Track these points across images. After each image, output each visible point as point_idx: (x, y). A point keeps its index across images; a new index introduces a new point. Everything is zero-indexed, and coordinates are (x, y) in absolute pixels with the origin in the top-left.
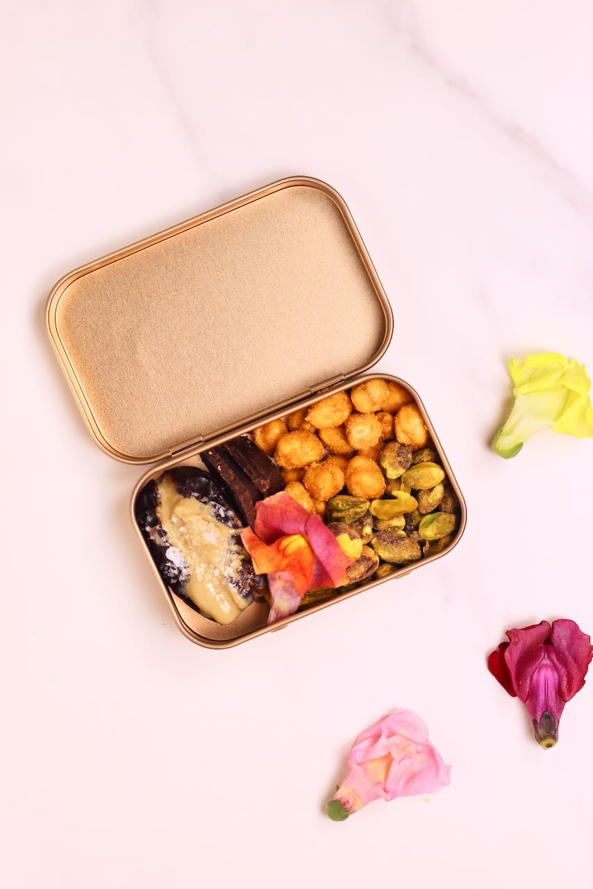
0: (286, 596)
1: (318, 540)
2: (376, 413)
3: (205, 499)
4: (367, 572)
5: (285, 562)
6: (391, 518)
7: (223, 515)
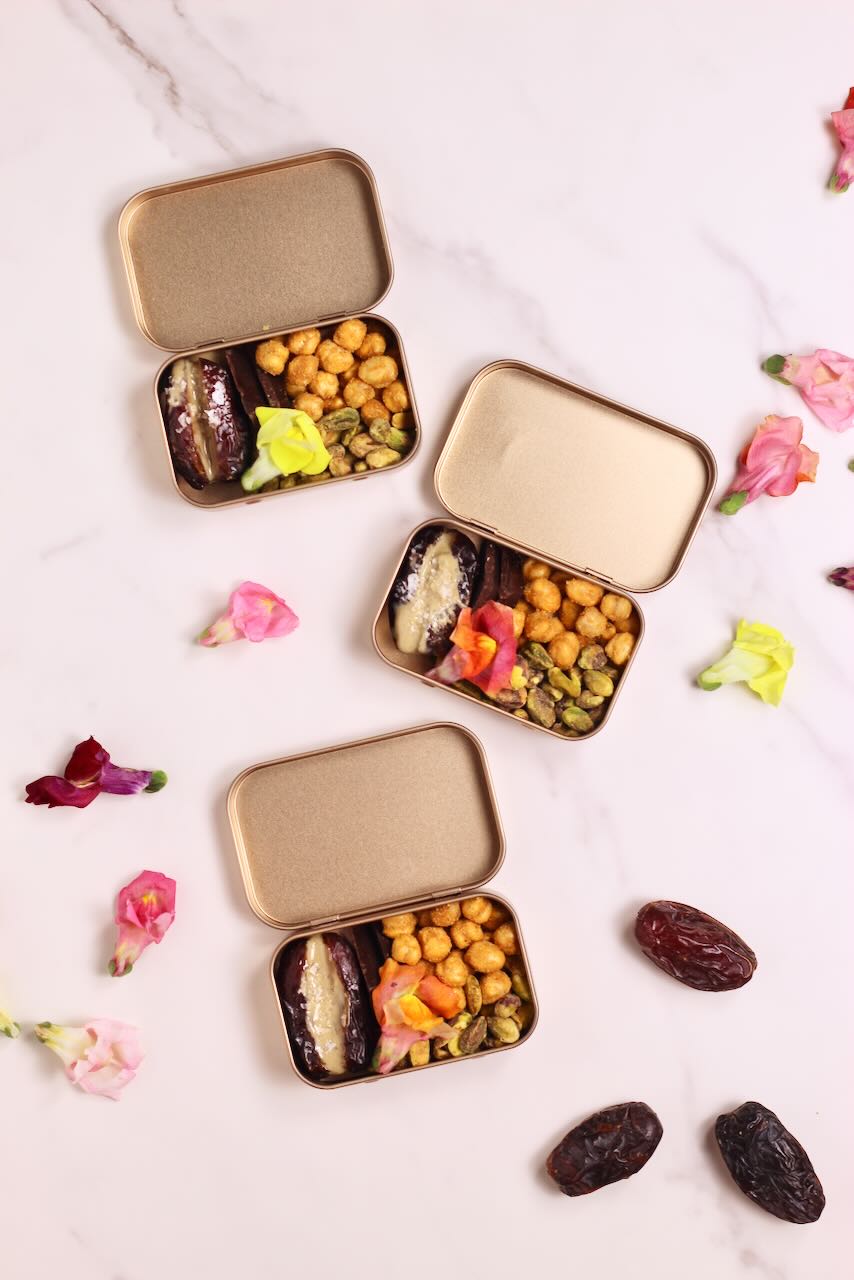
2: (609, 621)
3: (463, 568)
4: (510, 703)
5: (473, 649)
6: (556, 688)
7: (464, 587)
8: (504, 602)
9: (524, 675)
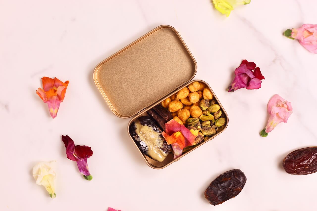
0: (178, 151)
1: (184, 132)
2: (197, 92)
3: (150, 125)
4: (201, 140)
5: (176, 140)
6: (206, 121)
7: (156, 129)
8: (169, 120)
9: (195, 130)
